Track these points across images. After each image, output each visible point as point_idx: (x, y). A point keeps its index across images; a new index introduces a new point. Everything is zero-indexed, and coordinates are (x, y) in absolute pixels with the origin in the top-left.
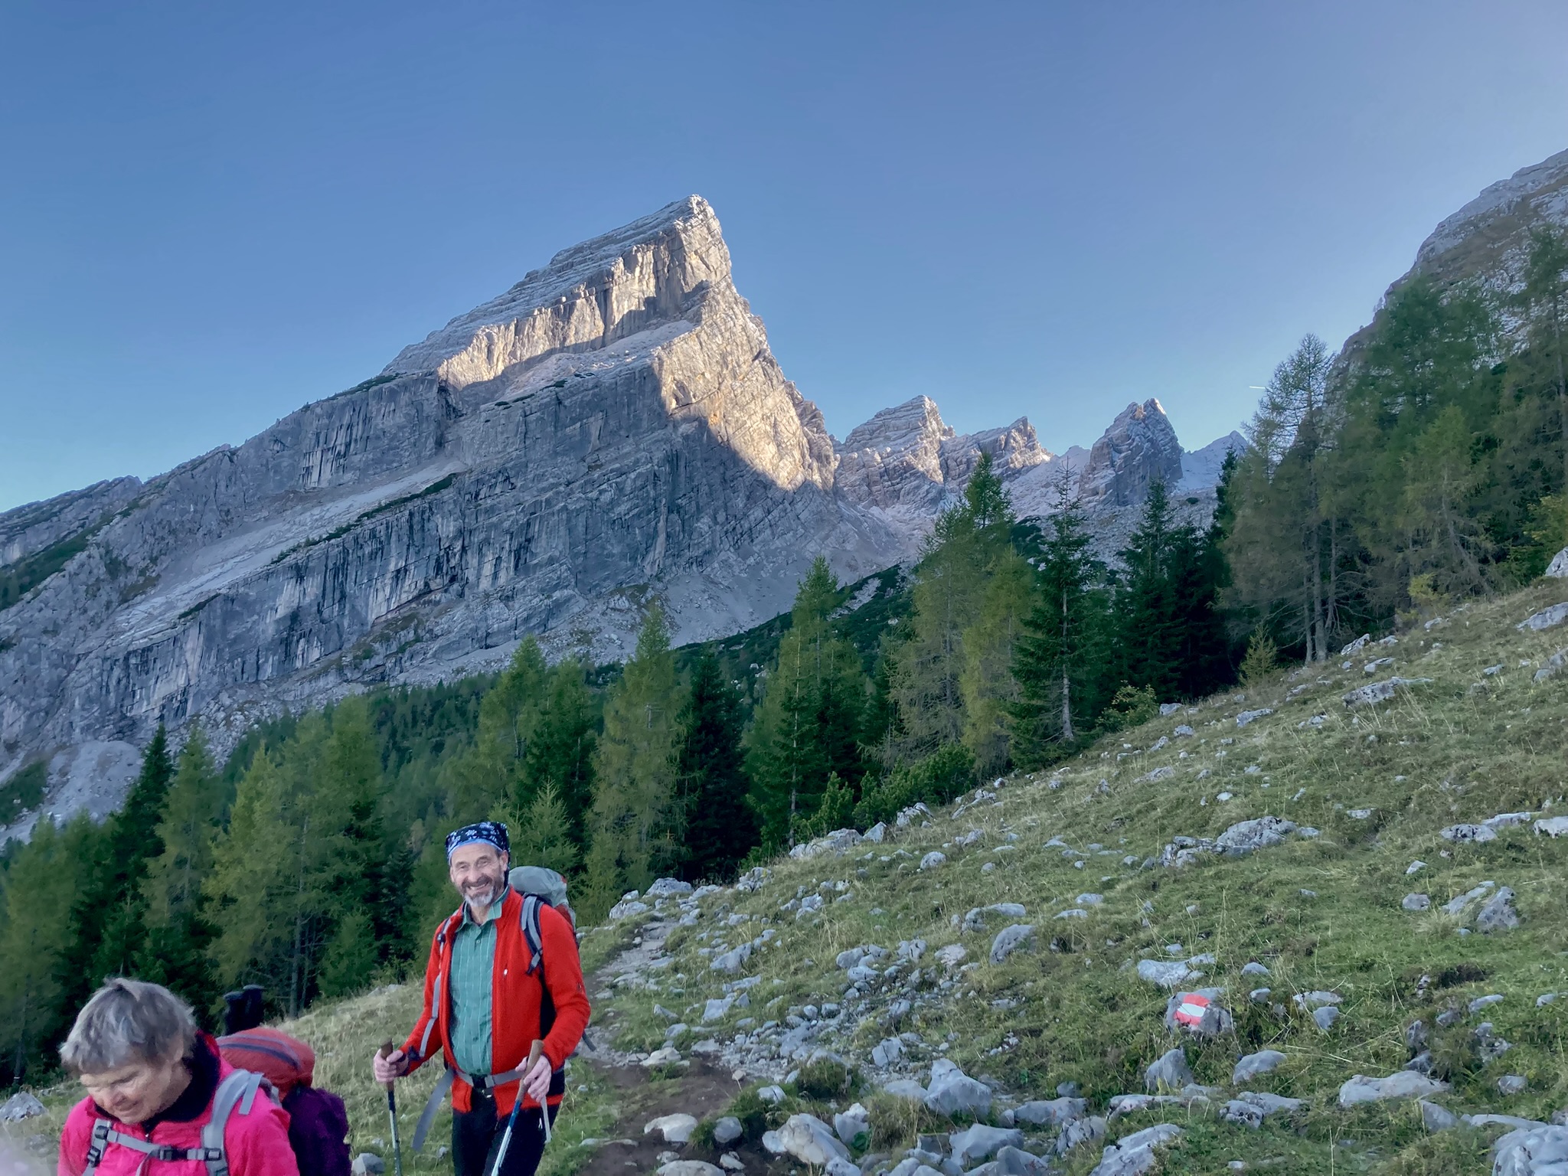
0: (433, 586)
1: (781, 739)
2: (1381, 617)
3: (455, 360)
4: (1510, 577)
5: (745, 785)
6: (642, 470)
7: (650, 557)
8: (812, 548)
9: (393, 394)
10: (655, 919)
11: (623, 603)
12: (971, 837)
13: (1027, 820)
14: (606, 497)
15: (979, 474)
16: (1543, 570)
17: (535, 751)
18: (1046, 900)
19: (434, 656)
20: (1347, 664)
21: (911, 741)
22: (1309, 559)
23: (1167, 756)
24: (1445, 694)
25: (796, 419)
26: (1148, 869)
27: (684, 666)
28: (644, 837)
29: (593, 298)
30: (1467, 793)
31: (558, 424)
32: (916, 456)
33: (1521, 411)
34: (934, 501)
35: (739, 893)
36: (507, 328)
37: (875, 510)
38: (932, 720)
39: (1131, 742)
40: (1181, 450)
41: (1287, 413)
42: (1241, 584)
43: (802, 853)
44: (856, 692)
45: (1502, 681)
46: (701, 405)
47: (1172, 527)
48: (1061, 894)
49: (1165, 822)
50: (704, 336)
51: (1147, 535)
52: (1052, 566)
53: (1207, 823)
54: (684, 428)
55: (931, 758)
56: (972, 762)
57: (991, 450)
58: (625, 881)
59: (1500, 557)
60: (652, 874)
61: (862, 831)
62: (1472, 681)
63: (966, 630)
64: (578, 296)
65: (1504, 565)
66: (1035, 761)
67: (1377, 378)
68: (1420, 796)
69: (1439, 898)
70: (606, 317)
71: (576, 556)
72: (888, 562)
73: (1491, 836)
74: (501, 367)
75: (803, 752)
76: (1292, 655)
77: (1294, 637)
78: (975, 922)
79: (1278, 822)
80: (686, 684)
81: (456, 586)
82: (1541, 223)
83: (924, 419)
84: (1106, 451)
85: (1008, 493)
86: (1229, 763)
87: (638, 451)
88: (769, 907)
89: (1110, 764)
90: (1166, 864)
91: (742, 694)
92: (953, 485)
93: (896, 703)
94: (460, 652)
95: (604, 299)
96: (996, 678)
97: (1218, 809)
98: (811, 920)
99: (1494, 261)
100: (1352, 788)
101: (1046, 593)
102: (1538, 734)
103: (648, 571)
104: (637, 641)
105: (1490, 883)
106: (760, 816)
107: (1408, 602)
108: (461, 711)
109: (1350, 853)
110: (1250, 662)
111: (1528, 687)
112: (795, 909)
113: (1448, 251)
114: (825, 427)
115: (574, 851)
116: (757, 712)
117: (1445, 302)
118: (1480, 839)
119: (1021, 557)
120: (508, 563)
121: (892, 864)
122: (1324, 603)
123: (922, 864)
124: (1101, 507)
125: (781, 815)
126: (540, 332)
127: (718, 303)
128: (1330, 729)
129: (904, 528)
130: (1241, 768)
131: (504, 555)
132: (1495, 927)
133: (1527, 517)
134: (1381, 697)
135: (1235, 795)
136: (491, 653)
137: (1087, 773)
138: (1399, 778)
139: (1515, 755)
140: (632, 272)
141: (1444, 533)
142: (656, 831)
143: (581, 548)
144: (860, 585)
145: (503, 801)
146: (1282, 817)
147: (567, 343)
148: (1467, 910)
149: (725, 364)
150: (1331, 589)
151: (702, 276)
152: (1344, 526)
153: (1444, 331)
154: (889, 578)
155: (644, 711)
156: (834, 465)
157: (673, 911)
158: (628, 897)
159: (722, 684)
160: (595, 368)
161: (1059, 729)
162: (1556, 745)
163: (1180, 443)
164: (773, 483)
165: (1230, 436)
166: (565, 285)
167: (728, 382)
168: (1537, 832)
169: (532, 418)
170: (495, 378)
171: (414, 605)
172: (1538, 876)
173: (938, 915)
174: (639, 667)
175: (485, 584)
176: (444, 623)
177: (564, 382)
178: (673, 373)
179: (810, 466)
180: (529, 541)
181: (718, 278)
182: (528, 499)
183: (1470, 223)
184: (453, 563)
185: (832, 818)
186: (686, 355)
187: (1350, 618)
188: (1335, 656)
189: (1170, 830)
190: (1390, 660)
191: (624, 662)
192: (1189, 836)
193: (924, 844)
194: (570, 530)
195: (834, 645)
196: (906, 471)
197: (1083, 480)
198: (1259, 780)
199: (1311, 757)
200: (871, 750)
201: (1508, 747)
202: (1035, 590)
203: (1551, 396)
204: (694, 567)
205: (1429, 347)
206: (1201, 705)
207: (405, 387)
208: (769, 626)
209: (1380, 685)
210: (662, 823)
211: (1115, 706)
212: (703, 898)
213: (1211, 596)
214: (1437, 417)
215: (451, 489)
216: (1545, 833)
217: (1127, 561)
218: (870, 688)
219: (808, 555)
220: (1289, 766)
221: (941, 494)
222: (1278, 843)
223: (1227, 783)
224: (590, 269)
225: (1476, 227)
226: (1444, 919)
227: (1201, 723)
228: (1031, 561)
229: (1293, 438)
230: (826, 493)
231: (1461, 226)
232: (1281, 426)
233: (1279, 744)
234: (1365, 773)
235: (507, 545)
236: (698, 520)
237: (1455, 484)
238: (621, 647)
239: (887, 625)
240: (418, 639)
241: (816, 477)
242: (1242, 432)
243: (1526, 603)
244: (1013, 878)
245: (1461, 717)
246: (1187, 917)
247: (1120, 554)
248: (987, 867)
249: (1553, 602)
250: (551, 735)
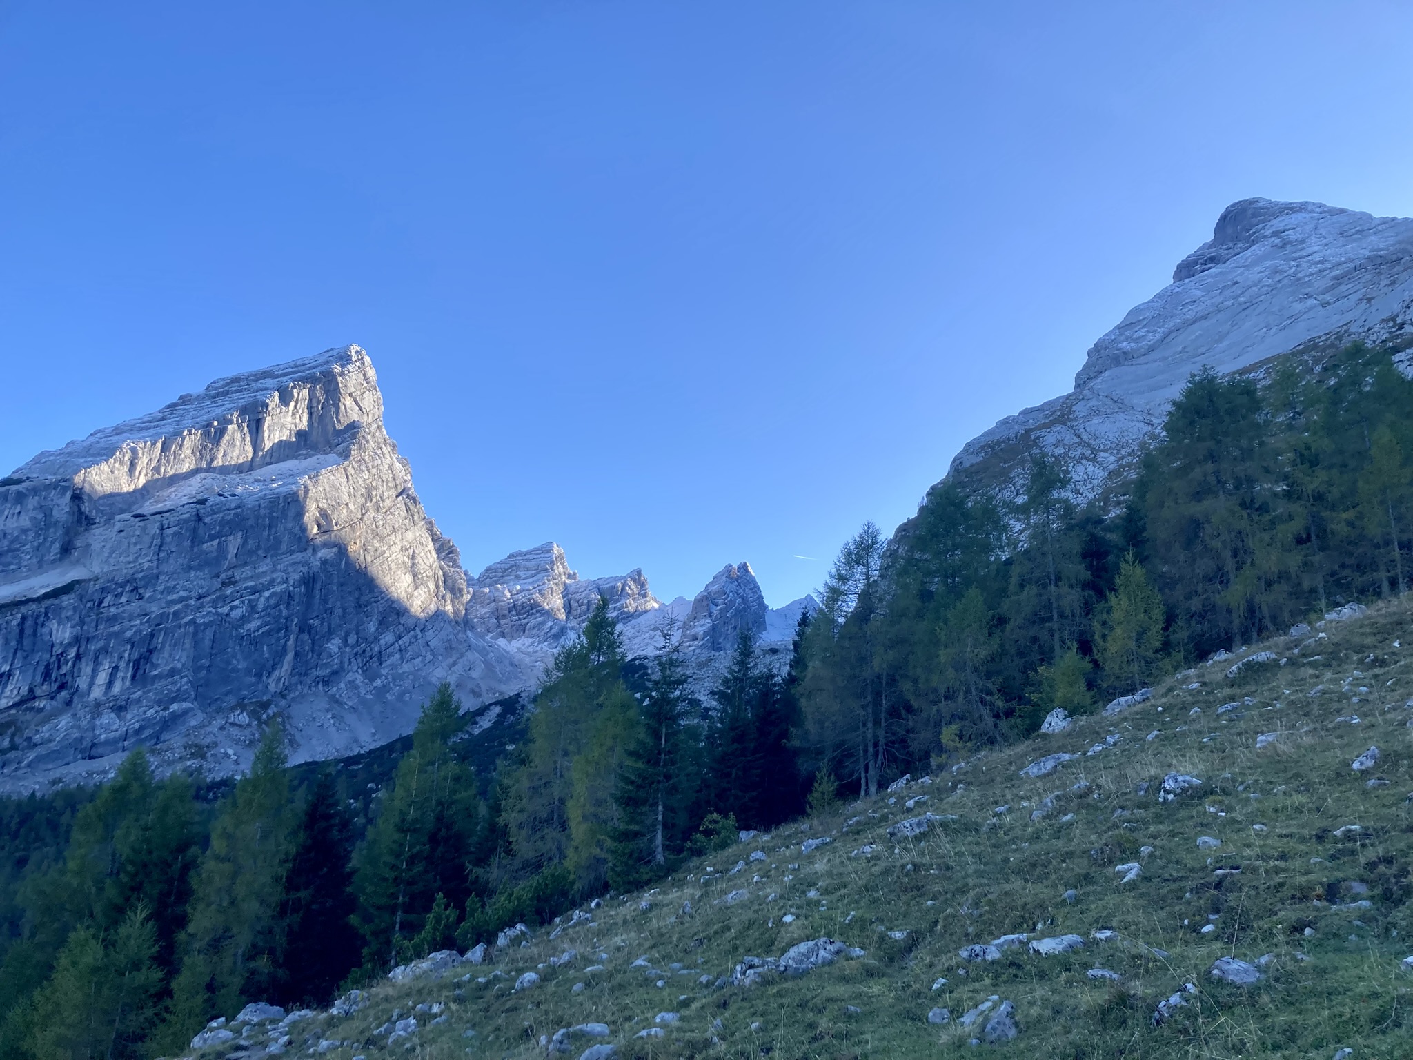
0: (38, 692)
1: (390, 859)
2: (920, 760)
3: (94, 470)
4: (1016, 730)
5: (351, 905)
6: (277, 589)
7: (275, 675)
8: (439, 674)
9: (20, 498)
10: (239, 1048)
11: (244, 718)
12: (565, 957)
13: (618, 940)
14: (237, 614)
15: (596, 616)
16: (1040, 728)
17: (130, 868)
18: (629, 1019)
19: (29, 765)
20: (893, 800)
21: (517, 863)
22: (864, 707)
23: (743, 880)
24: (966, 829)
25: (434, 553)
26: (720, 988)
27: (301, 783)
28: (239, 959)
29: (245, 425)
30: (981, 916)
31: (195, 540)
32: (542, 595)
33: (1024, 596)
34: (557, 637)
35: (333, 1017)
36: (154, 444)
37: (502, 642)
38: (539, 843)
39: (714, 866)
40: (765, 607)
41: (850, 583)
42: (810, 726)
43: (400, 974)
44: (469, 814)
45: (1008, 819)
46: (343, 533)
47: (755, 673)
48: (643, 1013)
49: (738, 942)
50: (351, 471)
51: (736, 678)
52: (654, 702)
53: (773, 943)
54: (323, 553)
55: (535, 880)
56: (573, 883)
57: (609, 595)
58: (213, 1006)
59: (1009, 713)
60: (244, 998)
61: (462, 952)
62: (986, 819)
63: (576, 758)
64: (231, 422)
65: (1011, 721)
66: (630, 883)
67: (920, 561)
68: (945, 919)
69: (956, 1012)
70: (256, 444)
71: (197, 669)
72: (510, 690)
73: (997, 955)
74: (142, 481)
75: (411, 873)
76: (849, 790)
77: (851, 775)
78: (561, 1042)
79: (832, 943)
80: (301, 801)
81: (64, 694)
82: (1039, 451)
83: (552, 562)
84: (705, 603)
85: (621, 634)
86: (793, 888)
87: (274, 570)
88: (362, 1032)
89: (694, 887)
90: (736, 983)
91: (356, 813)
92: (574, 623)
93: (506, 825)
94: (60, 762)
95: (256, 427)
96: (599, 803)
97: (783, 930)
98: (403, 1044)
99: (1005, 478)
100: (893, 912)
101: (648, 727)
102: (1034, 865)
103: (272, 687)
104: (253, 757)
105: (995, 997)
106: (363, 937)
107: (940, 748)
108: (53, 825)
109: (889, 971)
110: (815, 794)
111: (1026, 825)
112: (389, 1032)
113: (972, 465)
114: (460, 561)
115: (160, 975)
116: (370, 833)
117: (970, 504)
118: (989, 958)
119: (628, 692)
120: (126, 673)
121: (487, 986)
122: (876, 745)
123: (518, 985)
124: (699, 651)
125: (384, 935)
126: (187, 451)
127: (367, 442)
128: (876, 857)
129: (528, 660)
130: (804, 892)
131: (122, 665)
132: (999, 1038)
133: (1028, 683)
134: (917, 831)
135: (797, 917)
136: (95, 764)
137: (673, 895)
138: (930, 903)
139: (1016, 884)
140: (287, 405)
141: (968, 691)
142: (253, 953)
143: (206, 662)
144: (482, 711)
145: (88, 921)
146: (836, 938)
147: (215, 464)
148: (978, 1022)
149: (370, 497)
150: (881, 733)
151: (354, 415)
152: (892, 681)
153: (968, 528)
154: (510, 705)
155: (253, 829)
156: (467, 597)
157: (261, 1038)
158: (214, 1024)
159: (336, 804)
160: (240, 490)
161: (652, 853)
162: (1046, 876)
163: (766, 601)
164: (406, 610)
165: (806, 598)
166: (219, 411)
167: (371, 513)
168: (1031, 951)
169: (170, 531)
170: (135, 491)
171: (13, 711)
172: (1032, 991)
173: (528, 1036)
174: (252, 784)
175: (97, 693)
176: (45, 731)
177: (206, 500)
178: (317, 501)
179: (443, 597)
180: (151, 651)
181: (370, 420)
182: (155, 609)
183: (988, 445)
184: (64, 669)
185: (435, 939)
186: (333, 486)
187: (895, 760)
188: (883, 794)
189: (741, 950)
190: (926, 798)
191: (238, 778)
192: (757, 956)
193: (521, 965)
194: (195, 644)
195: (452, 767)
196: (533, 608)
197: (685, 626)
198: (818, 903)
199: (860, 883)
200: (478, 871)
201: (1012, 877)
202: (638, 722)
203: (1045, 586)
204: (320, 686)
205: (958, 540)
206: (774, 833)
207: (35, 491)
208: (390, 747)
209: (915, 820)
210: (261, 944)
211: (702, 832)
212: (294, 1024)
213: (785, 734)
214: (963, 596)
215: (72, 596)
216: (1037, 952)
217: (718, 700)
218: (483, 809)
219: (434, 680)
220: (843, 891)
221: (563, 631)
222: (831, 963)
223: (791, 907)
224: (245, 398)
225: (993, 449)
226: (959, 1031)
227: (772, 849)
228: (638, 695)
229: (854, 604)
230: (457, 622)
231: (982, 448)
232: (845, 594)
233: (835, 871)
234: (903, 898)
235: (126, 655)
236: (328, 641)
237: (976, 651)
238: (236, 762)
239: (505, 751)
240: (13, 747)
241: (449, 608)
242: (814, 596)
243: (1025, 755)
244: (600, 998)
245: (976, 849)
246: (751, 1034)
247: (713, 693)
248: (578, 987)
249: (1046, 753)
250: (150, 852)
